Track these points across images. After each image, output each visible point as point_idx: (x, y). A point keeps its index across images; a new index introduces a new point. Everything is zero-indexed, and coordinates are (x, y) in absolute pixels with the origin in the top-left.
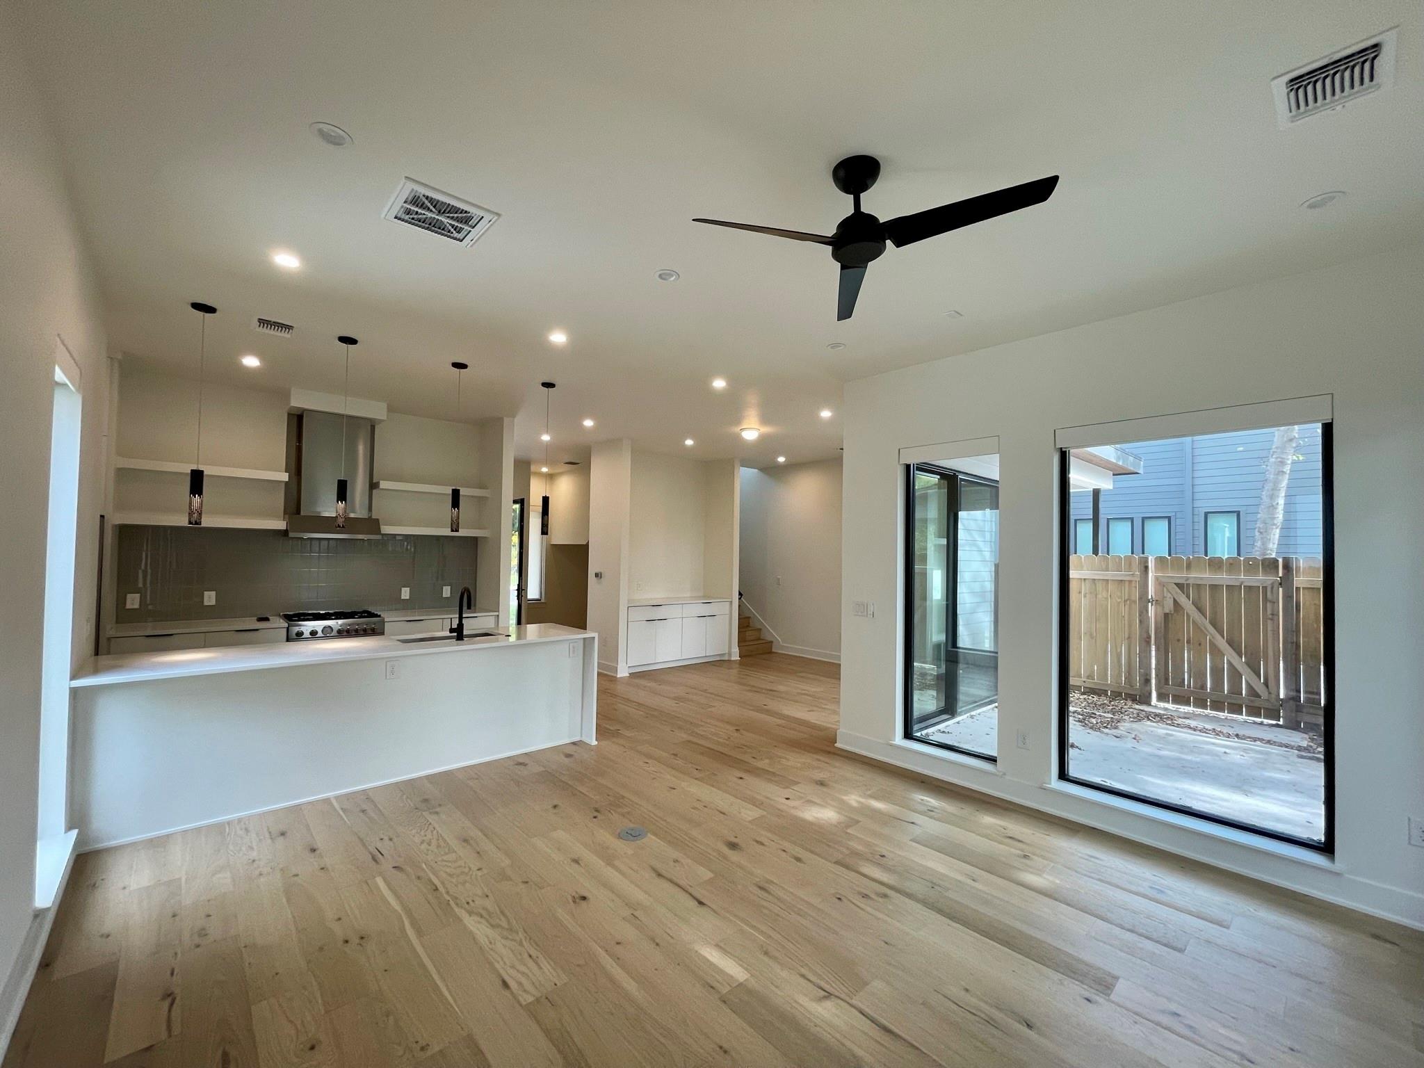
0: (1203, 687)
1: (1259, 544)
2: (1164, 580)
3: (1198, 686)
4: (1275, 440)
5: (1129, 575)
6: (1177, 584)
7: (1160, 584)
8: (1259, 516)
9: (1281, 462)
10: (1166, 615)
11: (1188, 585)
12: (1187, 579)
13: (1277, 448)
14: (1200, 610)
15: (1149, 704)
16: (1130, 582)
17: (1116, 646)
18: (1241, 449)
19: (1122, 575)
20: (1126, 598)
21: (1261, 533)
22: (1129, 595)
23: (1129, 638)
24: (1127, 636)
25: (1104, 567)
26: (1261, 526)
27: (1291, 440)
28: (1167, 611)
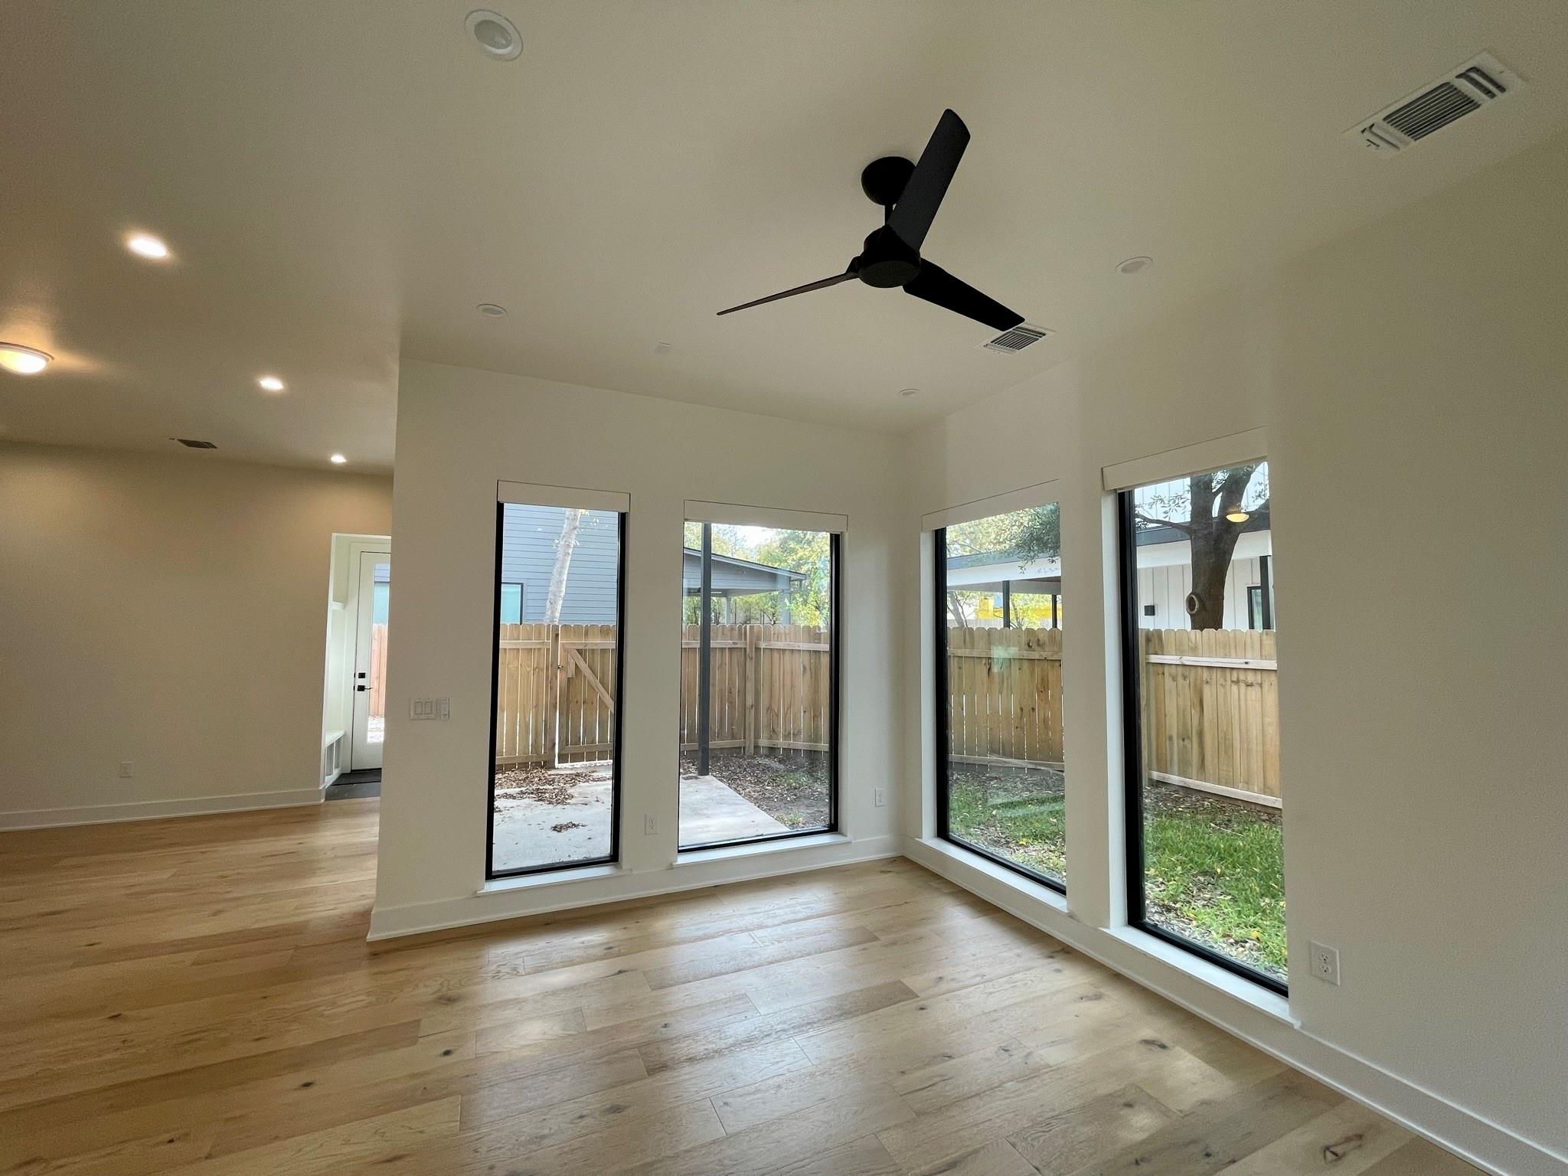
0: (593, 741)
1: (549, 613)
2: (567, 647)
3: (590, 741)
4: (565, 526)
5: (538, 643)
6: (578, 650)
7: (565, 651)
8: (550, 589)
9: (568, 545)
10: (569, 679)
11: (585, 650)
12: (586, 645)
13: (566, 533)
14: (594, 672)
15: (554, 768)
16: (539, 649)
17: (525, 718)
18: (540, 530)
19: (534, 643)
20: (535, 666)
21: (551, 603)
22: (538, 663)
23: (536, 706)
24: (534, 705)
25: (516, 636)
26: (552, 597)
27: (575, 528)
28: (570, 676)
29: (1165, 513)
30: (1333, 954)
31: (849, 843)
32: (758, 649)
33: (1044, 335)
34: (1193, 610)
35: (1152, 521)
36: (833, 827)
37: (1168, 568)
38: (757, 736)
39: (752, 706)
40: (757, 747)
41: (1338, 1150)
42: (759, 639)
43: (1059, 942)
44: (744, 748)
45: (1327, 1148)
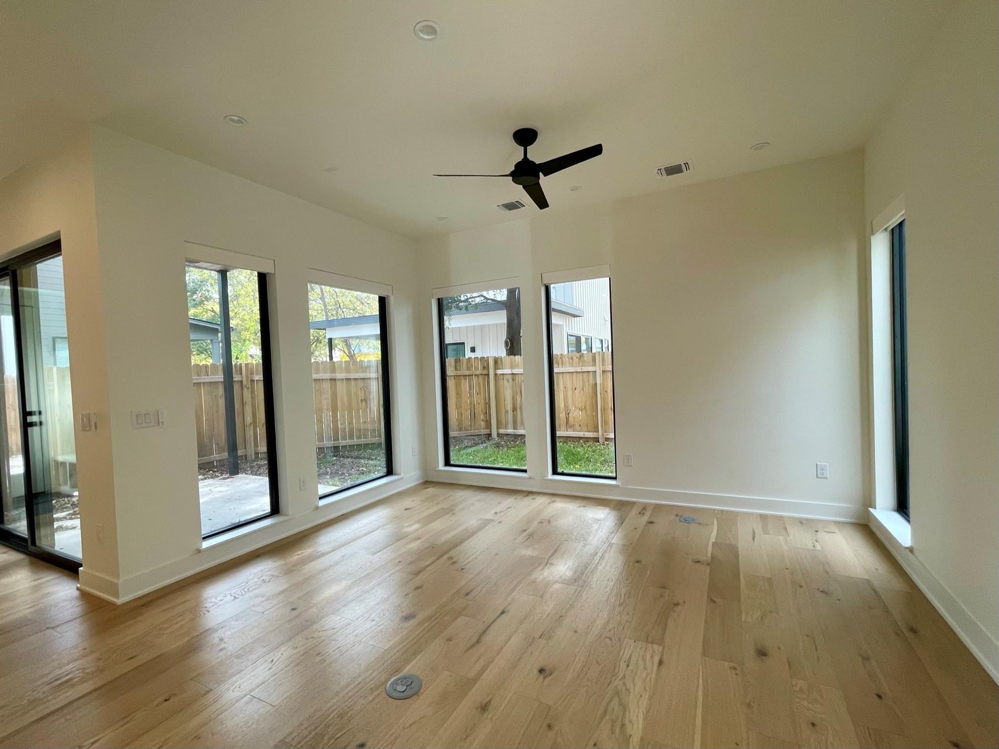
29: (494, 295)
30: (630, 456)
31: (403, 478)
32: (252, 381)
33: (524, 206)
34: (508, 347)
35: (489, 299)
36: (390, 472)
37: (489, 325)
38: (256, 445)
39: (251, 424)
40: (256, 454)
41: (642, 512)
42: (252, 374)
43: (526, 491)
44: (246, 456)
45: (640, 513)
